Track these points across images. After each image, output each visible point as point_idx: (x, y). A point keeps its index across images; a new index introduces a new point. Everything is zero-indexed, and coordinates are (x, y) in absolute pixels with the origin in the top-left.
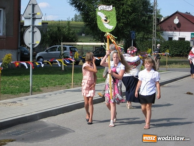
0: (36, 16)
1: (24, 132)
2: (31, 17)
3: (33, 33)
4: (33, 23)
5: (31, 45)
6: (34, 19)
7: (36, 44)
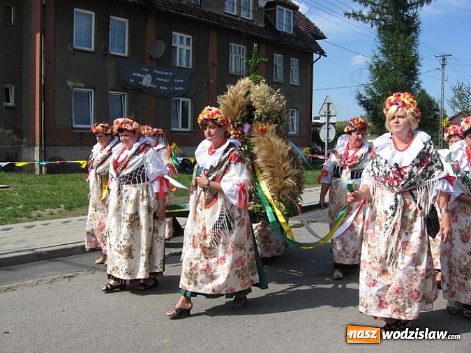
0: (331, 114)
2: (326, 114)
3: (328, 129)
4: (328, 120)
6: (329, 117)
7: (331, 140)
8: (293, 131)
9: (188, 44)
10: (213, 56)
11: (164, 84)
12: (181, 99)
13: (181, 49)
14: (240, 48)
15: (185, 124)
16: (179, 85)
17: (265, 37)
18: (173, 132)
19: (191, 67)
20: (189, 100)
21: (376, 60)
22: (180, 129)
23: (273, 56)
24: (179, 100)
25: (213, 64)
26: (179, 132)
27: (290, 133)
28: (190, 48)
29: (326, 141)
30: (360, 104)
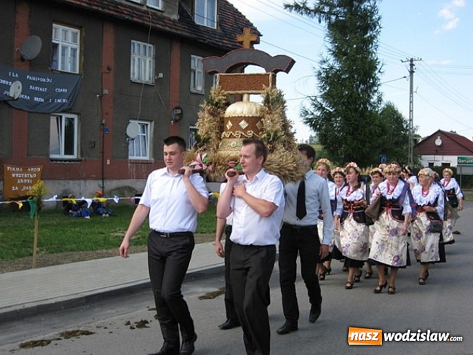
9: (75, 41)
10: (108, 57)
11: (39, 94)
12: (64, 116)
13: (64, 48)
14: (145, 47)
15: (69, 150)
16: (61, 95)
17: (179, 32)
18: (52, 160)
19: (78, 72)
20: (75, 117)
21: (325, 66)
22: (62, 156)
23: (190, 58)
24: (61, 117)
25: (108, 69)
26: (61, 161)
28: (77, 46)
30: (306, 123)
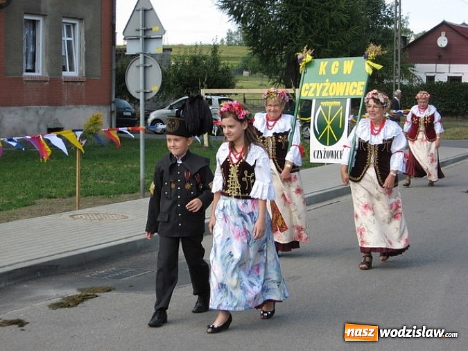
0: (151, 35)
1: (132, 273)
2: (141, 35)
3: (146, 68)
4: (145, 47)
5: (142, 94)
6: (146, 39)
7: (151, 92)
8: (71, 69)
27: (64, 74)
29: (141, 97)
